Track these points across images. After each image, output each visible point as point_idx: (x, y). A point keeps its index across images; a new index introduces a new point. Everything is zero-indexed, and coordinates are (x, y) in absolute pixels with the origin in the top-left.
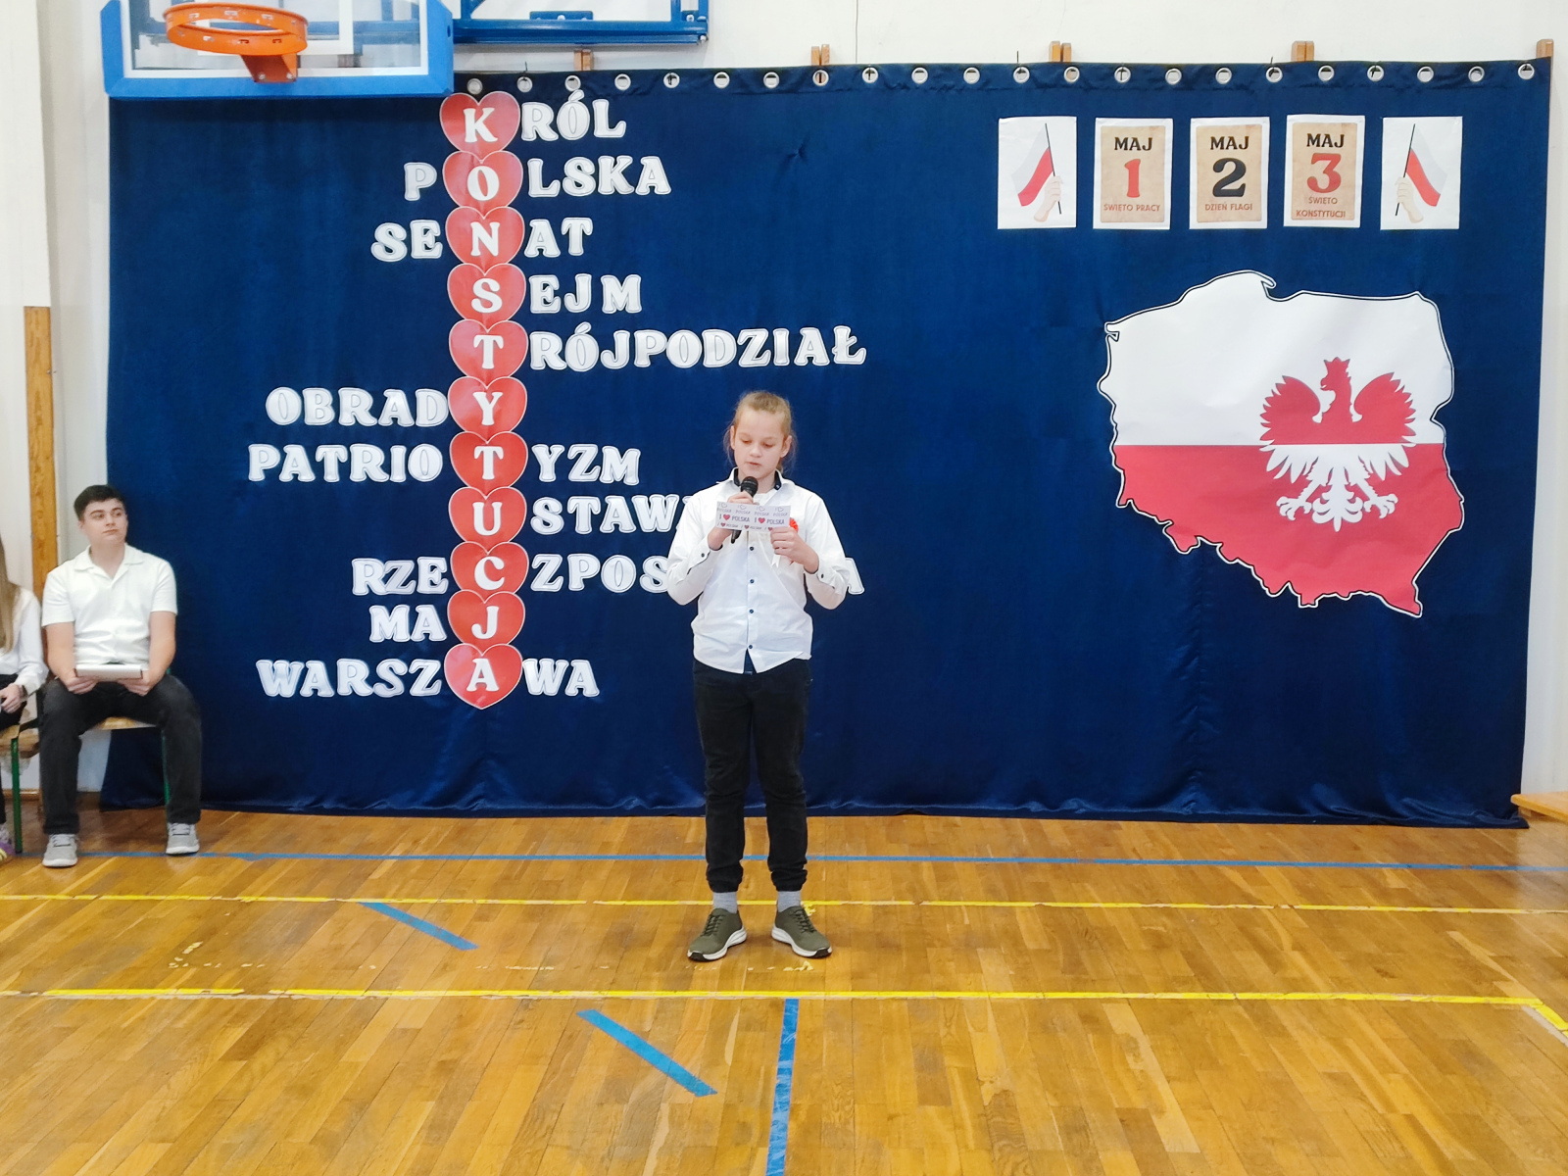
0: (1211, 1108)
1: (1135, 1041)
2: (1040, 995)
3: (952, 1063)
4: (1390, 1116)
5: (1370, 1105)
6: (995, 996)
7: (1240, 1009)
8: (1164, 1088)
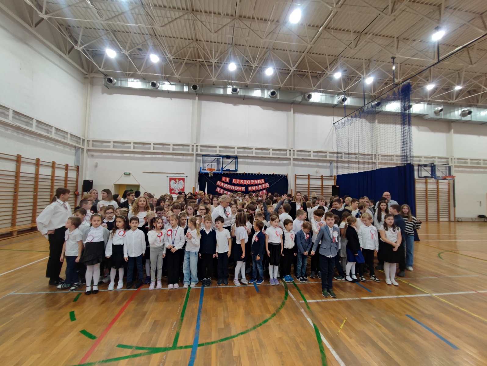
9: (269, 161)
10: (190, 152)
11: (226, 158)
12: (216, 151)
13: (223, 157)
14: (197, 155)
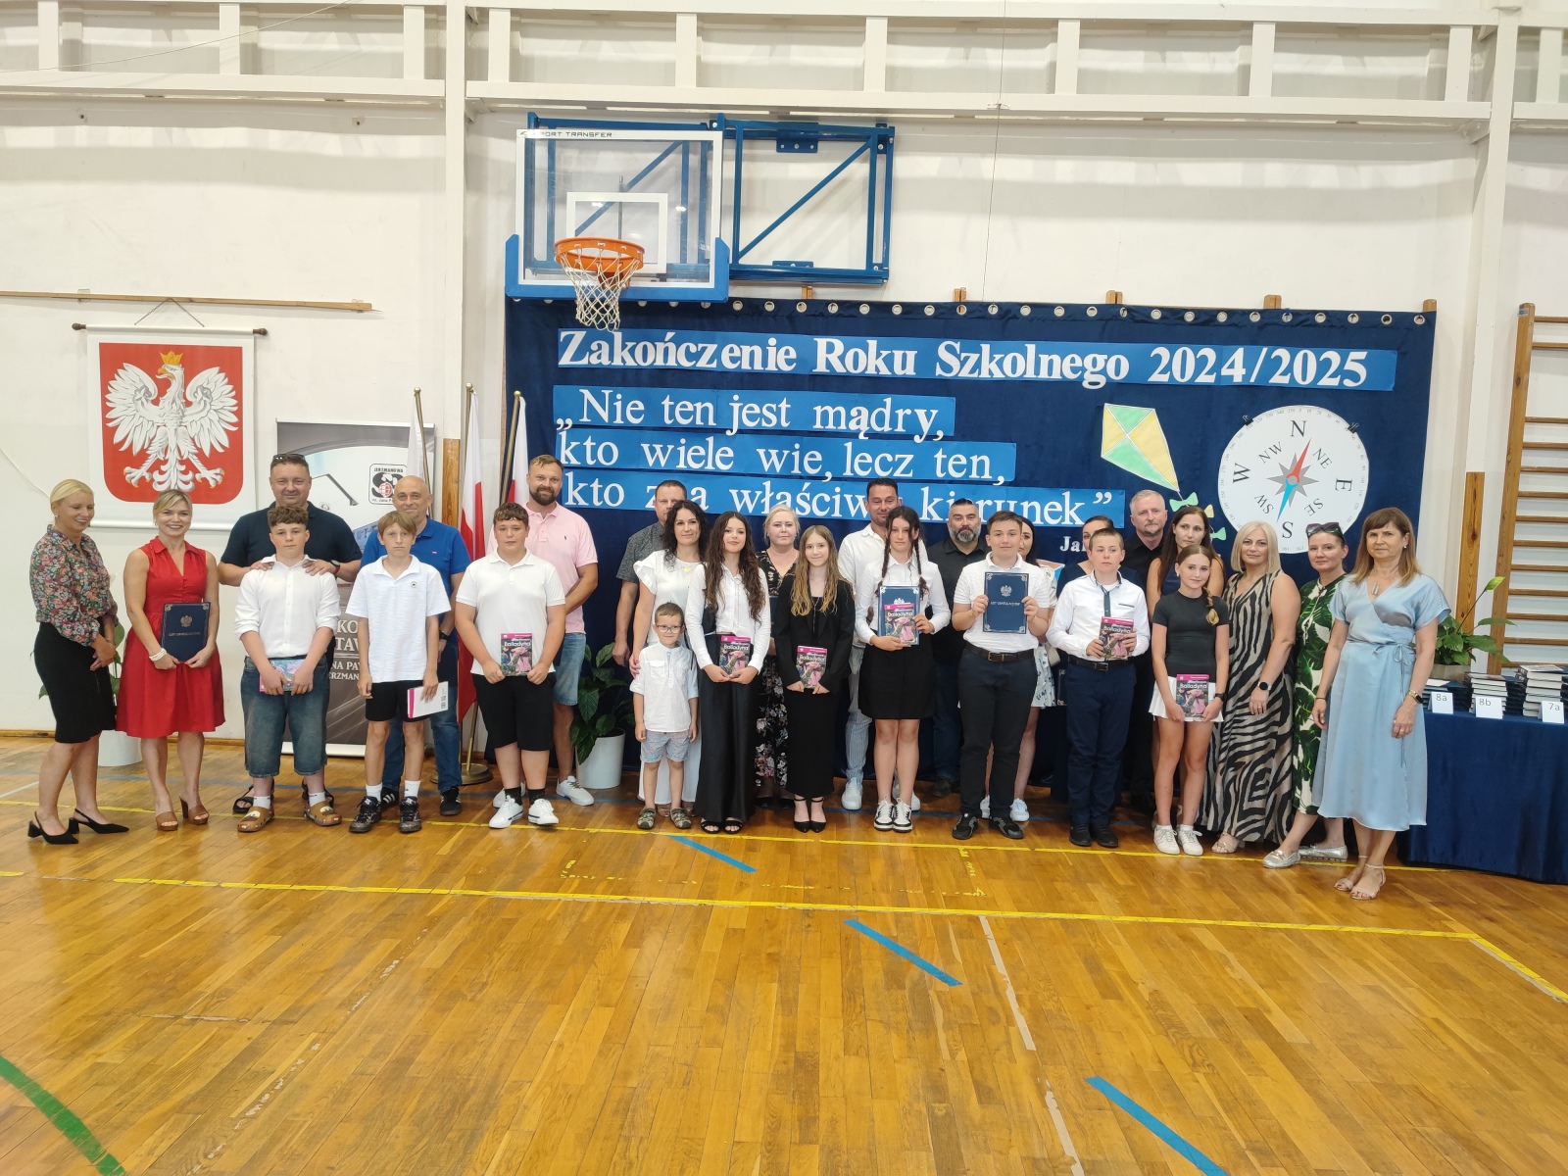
0: (1301, 1009)
1: (1224, 956)
2: (1144, 919)
3: (1107, 966)
4: (1423, 1019)
5: (1406, 1011)
6: (1115, 919)
7: (1283, 935)
8: (1261, 993)
9: (1226, 173)
10: (414, 82)
11: (768, 148)
12: (667, 73)
13: (743, 130)
14: (477, 112)
